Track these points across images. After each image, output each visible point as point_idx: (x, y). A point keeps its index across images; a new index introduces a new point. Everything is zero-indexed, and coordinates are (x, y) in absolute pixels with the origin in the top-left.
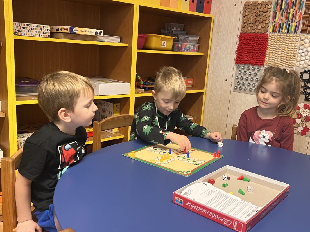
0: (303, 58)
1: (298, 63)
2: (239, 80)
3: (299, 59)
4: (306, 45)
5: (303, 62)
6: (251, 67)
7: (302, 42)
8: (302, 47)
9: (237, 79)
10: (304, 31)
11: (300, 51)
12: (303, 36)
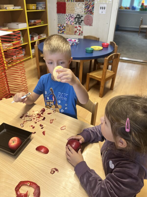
0: (77, 11)
1: (75, 12)
2: (59, 19)
3: (76, 11)
4: (77, 6)
5: (77, 12)
6: (62, 14)
7: (76, 5)
8: (76, 7)
9: (58, 19)
10: (76, 1)
11: (76, 8)
12: (76, 3)
